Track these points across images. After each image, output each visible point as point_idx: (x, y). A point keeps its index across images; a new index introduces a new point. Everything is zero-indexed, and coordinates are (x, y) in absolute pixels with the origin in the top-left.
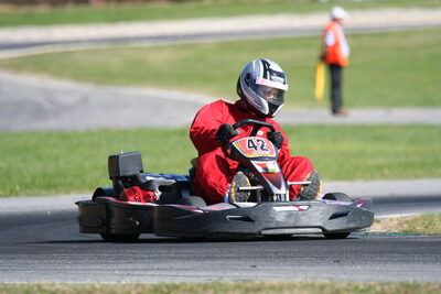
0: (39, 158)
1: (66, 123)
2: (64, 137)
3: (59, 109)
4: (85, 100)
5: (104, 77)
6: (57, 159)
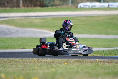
0: (5, 43)
1: (12, 36)
2: (11, 39)
3: (11, 33)
4: (18, 31)
5: (23, 26)
6: (9, 43)
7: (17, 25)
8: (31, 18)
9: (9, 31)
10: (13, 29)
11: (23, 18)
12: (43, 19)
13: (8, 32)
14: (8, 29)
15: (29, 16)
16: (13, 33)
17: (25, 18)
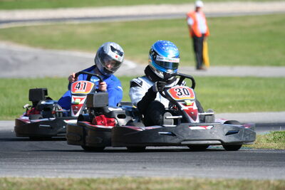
3: (19, 64)
4: (36, 58)
5: (49, 43)
7: (33, 42)
8: (68, 23)
9: (13, 59)
10: (24, 53)
11: (49, 23)
12: (102, 25)
13: (11, 61)
14: (10, 52)
15: (64, 19)
16: (25, 63)
17: (54, 23)
